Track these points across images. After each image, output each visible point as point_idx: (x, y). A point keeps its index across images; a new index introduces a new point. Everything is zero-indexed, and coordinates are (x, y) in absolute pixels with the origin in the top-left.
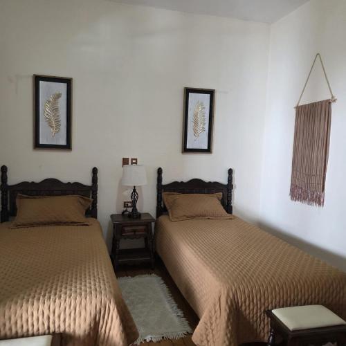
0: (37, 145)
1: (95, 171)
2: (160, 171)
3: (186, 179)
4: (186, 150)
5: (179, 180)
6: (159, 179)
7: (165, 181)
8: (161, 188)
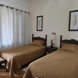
0: (37, 30)
1: (46, 36)
2: (61, 36)
3: (69, 39)
4: (69, 30)
5: (67, 39)
6: (61, 39)
7: (63, 39)
8: (62, 41)
